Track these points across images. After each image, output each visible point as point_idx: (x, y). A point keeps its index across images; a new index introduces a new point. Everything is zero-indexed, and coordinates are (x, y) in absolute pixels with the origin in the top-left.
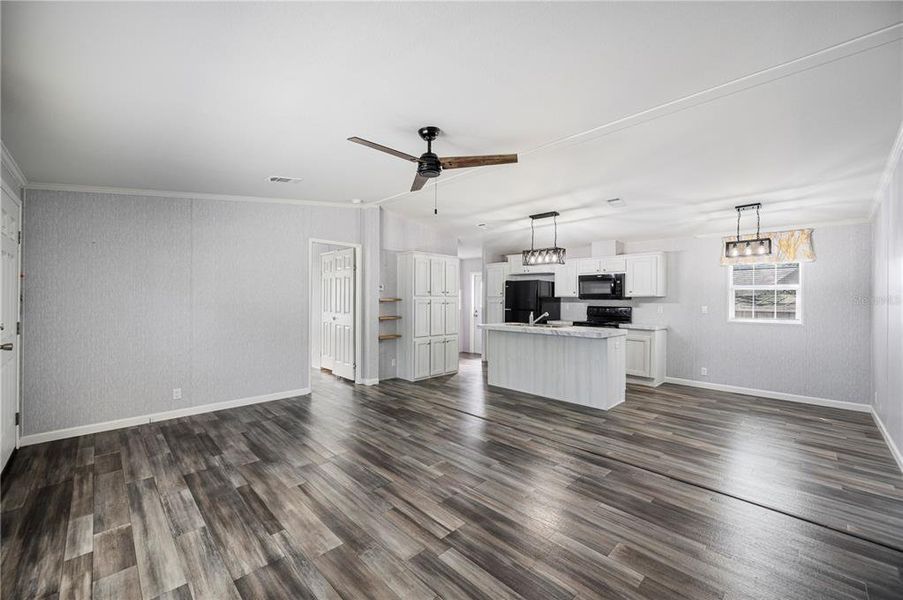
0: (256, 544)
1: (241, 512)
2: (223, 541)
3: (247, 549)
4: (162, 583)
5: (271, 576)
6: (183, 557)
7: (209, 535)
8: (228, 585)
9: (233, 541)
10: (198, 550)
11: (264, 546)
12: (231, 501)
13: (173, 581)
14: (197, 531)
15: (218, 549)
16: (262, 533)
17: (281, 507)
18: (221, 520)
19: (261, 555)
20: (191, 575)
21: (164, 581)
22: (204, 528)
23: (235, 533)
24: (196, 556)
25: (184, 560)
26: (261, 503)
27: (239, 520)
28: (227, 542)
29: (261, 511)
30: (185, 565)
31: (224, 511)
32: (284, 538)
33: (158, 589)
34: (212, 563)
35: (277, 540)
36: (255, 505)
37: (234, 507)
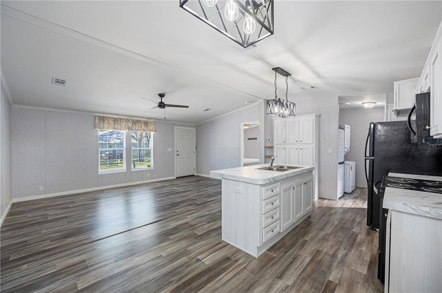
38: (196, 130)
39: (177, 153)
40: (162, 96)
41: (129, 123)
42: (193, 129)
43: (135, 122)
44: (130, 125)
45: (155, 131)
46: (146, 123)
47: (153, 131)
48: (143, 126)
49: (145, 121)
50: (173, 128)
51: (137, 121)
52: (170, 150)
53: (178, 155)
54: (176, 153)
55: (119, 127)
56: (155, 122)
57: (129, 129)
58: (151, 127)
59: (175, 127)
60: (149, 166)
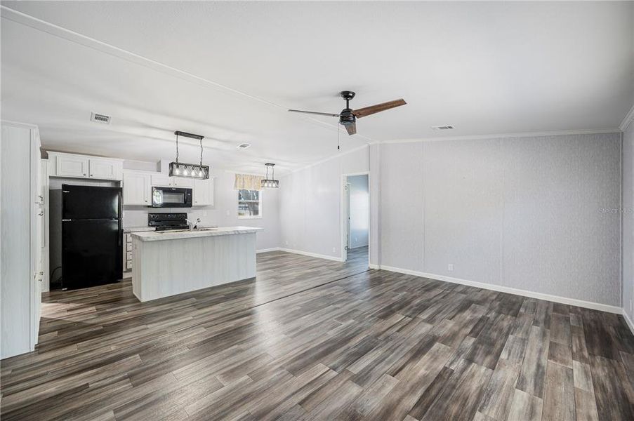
0: (466, 374)
1: (447, 398)
2: (478, 392)
3: (473, 375)
4: (529, 401)
5: (477, 358)
6: (508, 405)
7: (482, 402)
8: (498, 371)
9: (474, 386)
10: (497, 399)
11: (464, 370)
12: (441, 412)
13: (523, 396)
14: (486, 413)
15: (486, 389)
16: (456, 375)
17: (425, 377)
18: (464, 405)
19: (471, 367)
20: (511, 391)
21: (527, 401)
22: (480, 411)
23: (467, 388)
24: (501, 397)
25: (509, 402)
26: (428, 390)
27: (455, 393)
28: (477, 388)
29: (438, 386)
30: (510, 397)
31: (454, 409)
32: (452, 363)
33: (533, 399)
34: (496, 385)
35: (455, 366)
36: (433, 393)
37: (445, 405)
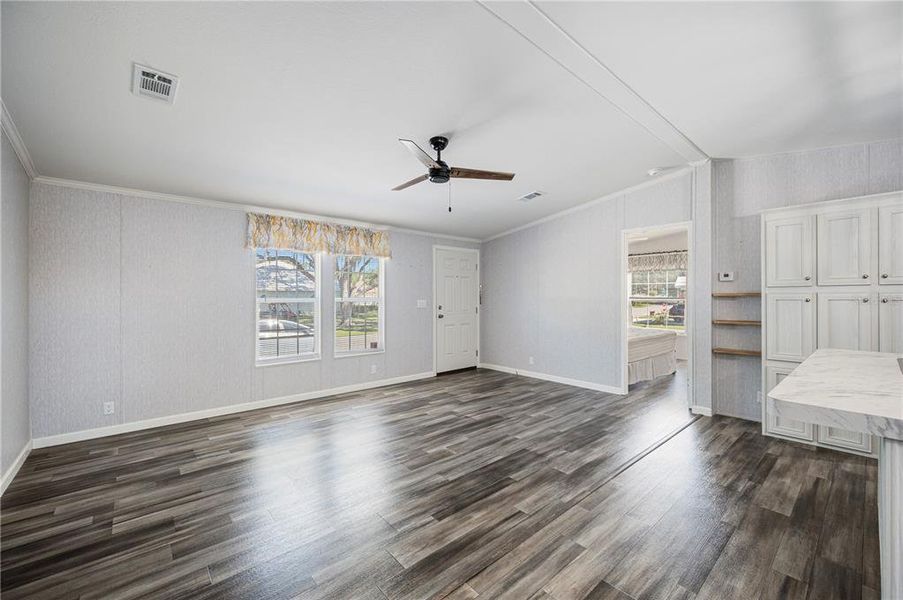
38: (482, 256)
39: (441, 312)
40: (439, 143)
41: (329, 235)
42: (473, 250)
43: (343, 232)
44: (332, 238)
45: (390, 255)
46: (369, 235)
47: (385, 256)
48: (362, 243)
49: (368, 231)
50: (431, 250)
51: (349, 229)
52: (421, 303)
53: (441, 317)
54: (436, 312)
55: (305, 245)
56: (389, 231)
57: (330, 250)
58: (381, 244)
59: (435, 247)
60: (374, 345)
